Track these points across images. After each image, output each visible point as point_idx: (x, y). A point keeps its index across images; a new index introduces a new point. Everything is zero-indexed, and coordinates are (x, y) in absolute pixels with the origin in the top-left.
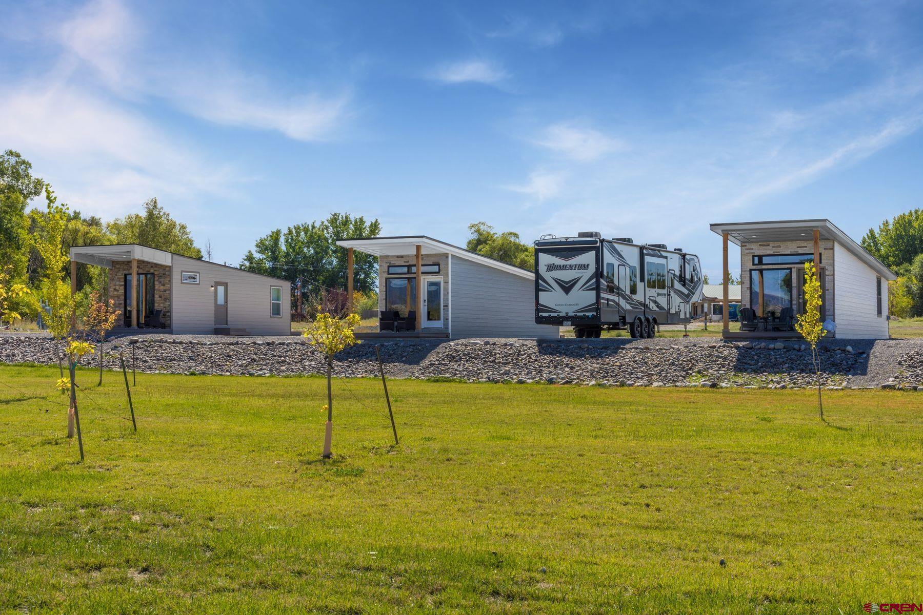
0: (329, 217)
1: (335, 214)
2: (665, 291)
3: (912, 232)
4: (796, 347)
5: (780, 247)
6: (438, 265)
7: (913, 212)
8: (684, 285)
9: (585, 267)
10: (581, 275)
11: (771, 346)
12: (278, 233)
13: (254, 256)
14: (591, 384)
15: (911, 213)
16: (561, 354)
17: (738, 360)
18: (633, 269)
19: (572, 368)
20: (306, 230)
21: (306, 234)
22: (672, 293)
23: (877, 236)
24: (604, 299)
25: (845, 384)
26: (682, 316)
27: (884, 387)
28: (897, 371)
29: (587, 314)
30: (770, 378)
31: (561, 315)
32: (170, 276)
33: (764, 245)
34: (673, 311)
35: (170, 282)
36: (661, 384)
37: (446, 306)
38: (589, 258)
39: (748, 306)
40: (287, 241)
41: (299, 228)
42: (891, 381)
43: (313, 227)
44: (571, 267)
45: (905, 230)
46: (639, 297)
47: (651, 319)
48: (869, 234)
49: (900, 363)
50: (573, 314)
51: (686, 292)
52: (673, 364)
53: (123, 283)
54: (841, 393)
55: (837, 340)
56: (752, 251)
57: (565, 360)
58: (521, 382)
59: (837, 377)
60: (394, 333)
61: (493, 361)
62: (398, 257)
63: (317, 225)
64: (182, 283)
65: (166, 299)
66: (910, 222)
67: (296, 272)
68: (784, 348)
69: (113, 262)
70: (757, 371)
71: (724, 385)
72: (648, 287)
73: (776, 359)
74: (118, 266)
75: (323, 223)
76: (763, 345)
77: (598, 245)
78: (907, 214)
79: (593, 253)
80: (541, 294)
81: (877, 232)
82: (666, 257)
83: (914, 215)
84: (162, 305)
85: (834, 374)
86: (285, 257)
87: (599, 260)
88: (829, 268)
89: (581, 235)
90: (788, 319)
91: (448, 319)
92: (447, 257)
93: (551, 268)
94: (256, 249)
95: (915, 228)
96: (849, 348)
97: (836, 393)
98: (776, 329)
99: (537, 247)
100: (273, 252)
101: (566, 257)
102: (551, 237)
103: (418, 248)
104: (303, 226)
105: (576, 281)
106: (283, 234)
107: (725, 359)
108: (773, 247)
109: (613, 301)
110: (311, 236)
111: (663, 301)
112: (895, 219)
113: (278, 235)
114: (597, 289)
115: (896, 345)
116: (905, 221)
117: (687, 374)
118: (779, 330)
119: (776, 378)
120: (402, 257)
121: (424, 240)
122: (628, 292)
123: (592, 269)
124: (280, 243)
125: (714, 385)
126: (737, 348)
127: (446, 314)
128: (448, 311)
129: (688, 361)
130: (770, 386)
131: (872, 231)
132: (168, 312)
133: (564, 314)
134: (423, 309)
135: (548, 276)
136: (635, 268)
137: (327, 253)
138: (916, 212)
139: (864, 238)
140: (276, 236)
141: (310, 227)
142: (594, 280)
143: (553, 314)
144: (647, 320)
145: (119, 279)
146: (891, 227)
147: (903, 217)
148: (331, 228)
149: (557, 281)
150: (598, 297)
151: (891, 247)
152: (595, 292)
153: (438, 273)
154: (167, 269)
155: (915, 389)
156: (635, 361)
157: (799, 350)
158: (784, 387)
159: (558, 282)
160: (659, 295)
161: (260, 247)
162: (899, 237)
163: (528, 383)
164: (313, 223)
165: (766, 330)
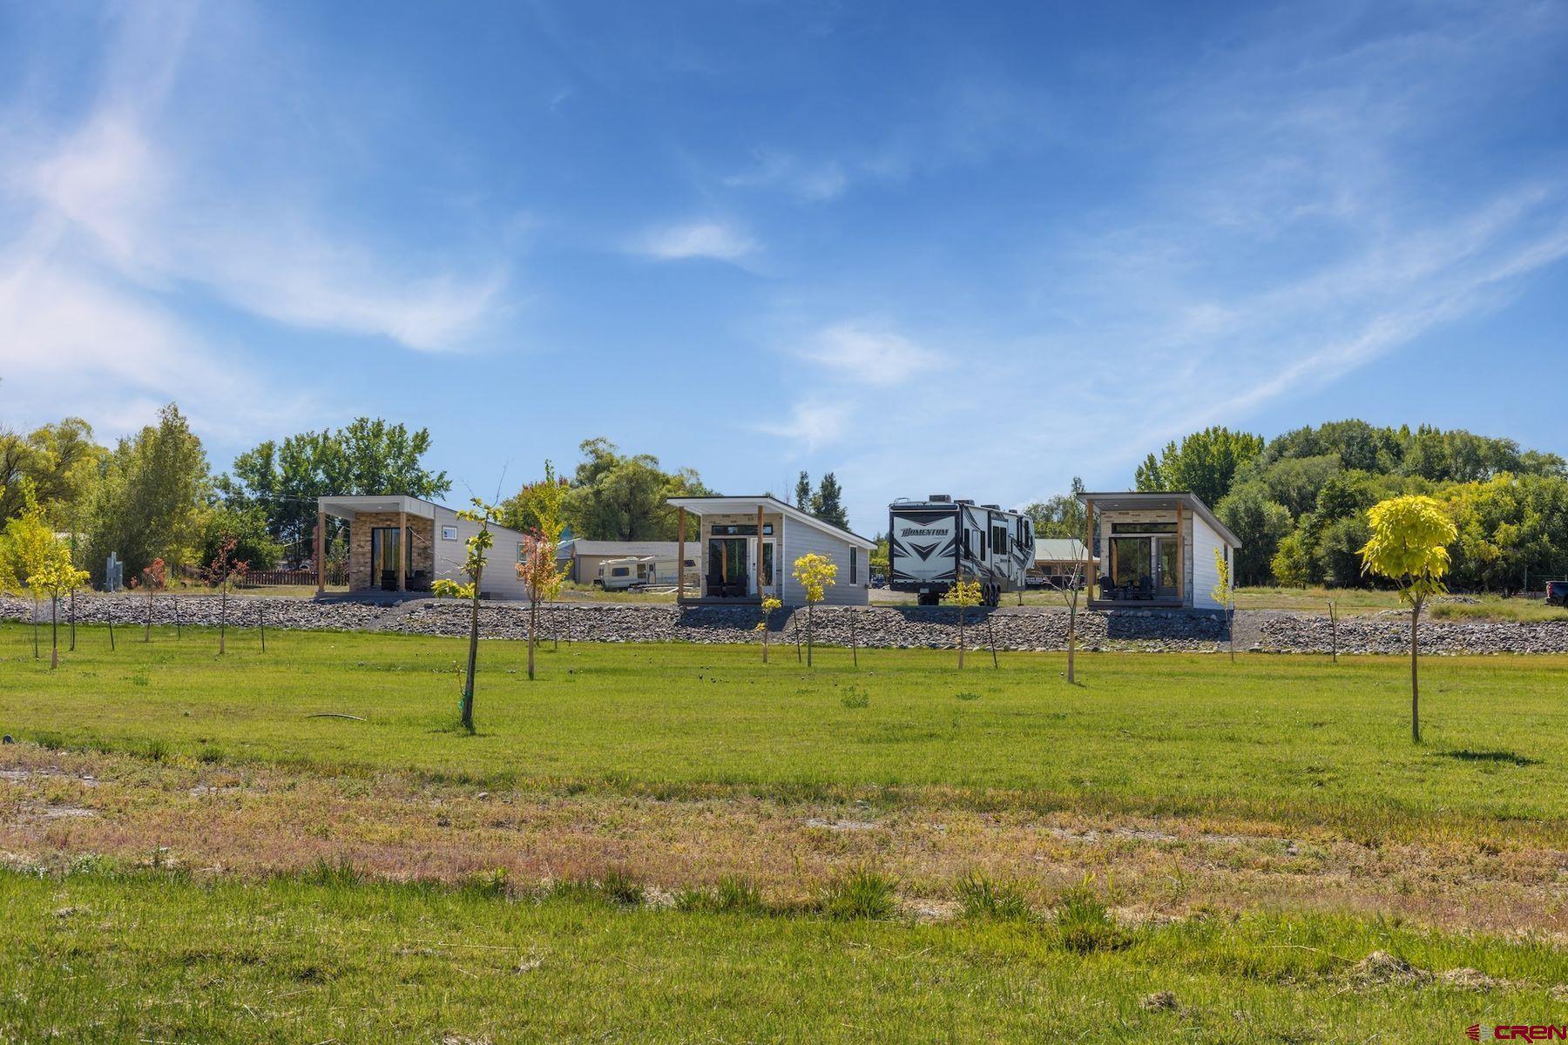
0: (351, 422)
1: (362, 420)
2: (1005, 557)
3: (1209, 460)
4: (1163, 615)
5: (1139, 515)
6: (772, 526)
7: (1211, 430)
8: (1021, 550)
9: (944, 532)
10: (938, 541)
11: (1140, 614)
12: (270, 446)
13: (231, 481)
14: (974, 649)
15: (1207, 431)
16: (933, 621)
17: (1110, 627)
18: (983, 533)
19: (947, 634)
20: (314, 442)
21: (315, 448)
22: (1012, 559)
23: (1159, 464)
24: (962, 565)
25: (1215, 648)
26: (1019, 585)
27: (1252, 651)
28: (1260, 636)
29: (946, 581)
30: (1145, 644)
31: (917, 581)
32: (432, 531)
33: (1123, 514)
34: (1012, 579)
35: (432, 537)
36: (1043, 648)
37: (780, 571)
38: (948, 523)
39: (1107, 575)
40: (284, 460)
41: (303, 439)
42: (1256, 646)
43: (326, 438)
44: (929, 532)
45: (1199, 457)
46: (986, 564)
47: (996, 586)
48: (1148, 462)
49: (1262, 630)
50: (931, 581)
51: (1022, 557)
52: (1048, 631)
53: (370, 539)
54: (1215, 656)
55: (1195, 609)
56: (1111, 519)
57: (938, 626)
58: (902, 647)
59: (1208, 643)
60: (721, 599)
61: (862, 628)
62: (724, 516)
63: (332, 434)
64: (443, 539)
65: (426, 558)
66: (1205, 447)
67: (300, 507)
68: (1152, 616)
69: (357, 513)
70: (1130, 637)
71: (1104, 649)
72: (994, 553)
73: (1147, 626)
74: (363, 519)
75: (340, 432)
76: (1132, 613)
77: (958, 510)
78: (1202, 433)
79: (953, 519)
80: (896, 560)
81: (1159, 459)
82: (1007, 521)
83: (1213, 435)
84: (421, 564)
85: (1203, 640)
86: (283, 484)
87: (958, 525)
88: (1188, 538)
89: (933, 498)
90: (1149, 588)
91: (781, 585)
92: (781, 518)
93: (907, 532)
94: (235, 470)
95: (1213, 455)
96: (1213, 616)
97: (1210, 656)
98: (1137, 598)
99: (892, 511)
100: (263, 476)
101: (924, 522)
102: (905, 501)
103: (760, 508)
104: (308, 436)
105: (933, 547)
106: (277, 448)
107: (1099, 626)
108: (1133, 515)
109: (969, 568)
110: (323, 453)
111: (1004, 567)
112: (1185, 441)
113: (271, 450)
114: (957, 555)
115: (1256, 614)
116: (1199, 445)
117: (1065, 640)
118: (1139, 599)
119: (1152, 643)
120: (728, 516)
121: (769, 500)
122: (979, 559)
123: (951, 535)
124: (273, 462)
125: (1096, 650)
126: (1106, 616)
127: (780, 579)
128: (782, 575)
129: (1061, 628)
130: (1148, 650)
131: (1151, 458)
132: (430, 573)
133: (920, 581)
134: (752, 571)
135: (904, 541)
136: (984, 532)
137: (347, 479)
138: (1215, 430)
139: (1140, 467)
140: (266, 452)
141: (321, 440)
142: (954, 546)
143: (908, 581)
144: (993, 587)
145: (364, 534)
146: (1179, 452)
147: (1196, 438)
148: (354, 440)
149: (913, 546)
150: (957, 563)
151: (1180, 483)
152: (954, 558)
153: (771, 534)
154: (429, 523)
155: (1279, 652)
156: (1010, 628)
157: (1166, 618)
158: (1160, 651)
159: (916, 548)
160: (1002, 561)
161: (241, 468)
162: (1190, 467)
163: (910, 649)
164: (326, 432)
165: (1125, 599)
